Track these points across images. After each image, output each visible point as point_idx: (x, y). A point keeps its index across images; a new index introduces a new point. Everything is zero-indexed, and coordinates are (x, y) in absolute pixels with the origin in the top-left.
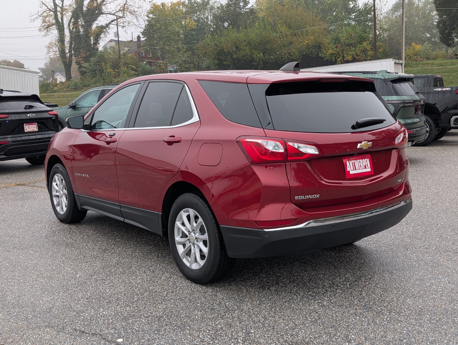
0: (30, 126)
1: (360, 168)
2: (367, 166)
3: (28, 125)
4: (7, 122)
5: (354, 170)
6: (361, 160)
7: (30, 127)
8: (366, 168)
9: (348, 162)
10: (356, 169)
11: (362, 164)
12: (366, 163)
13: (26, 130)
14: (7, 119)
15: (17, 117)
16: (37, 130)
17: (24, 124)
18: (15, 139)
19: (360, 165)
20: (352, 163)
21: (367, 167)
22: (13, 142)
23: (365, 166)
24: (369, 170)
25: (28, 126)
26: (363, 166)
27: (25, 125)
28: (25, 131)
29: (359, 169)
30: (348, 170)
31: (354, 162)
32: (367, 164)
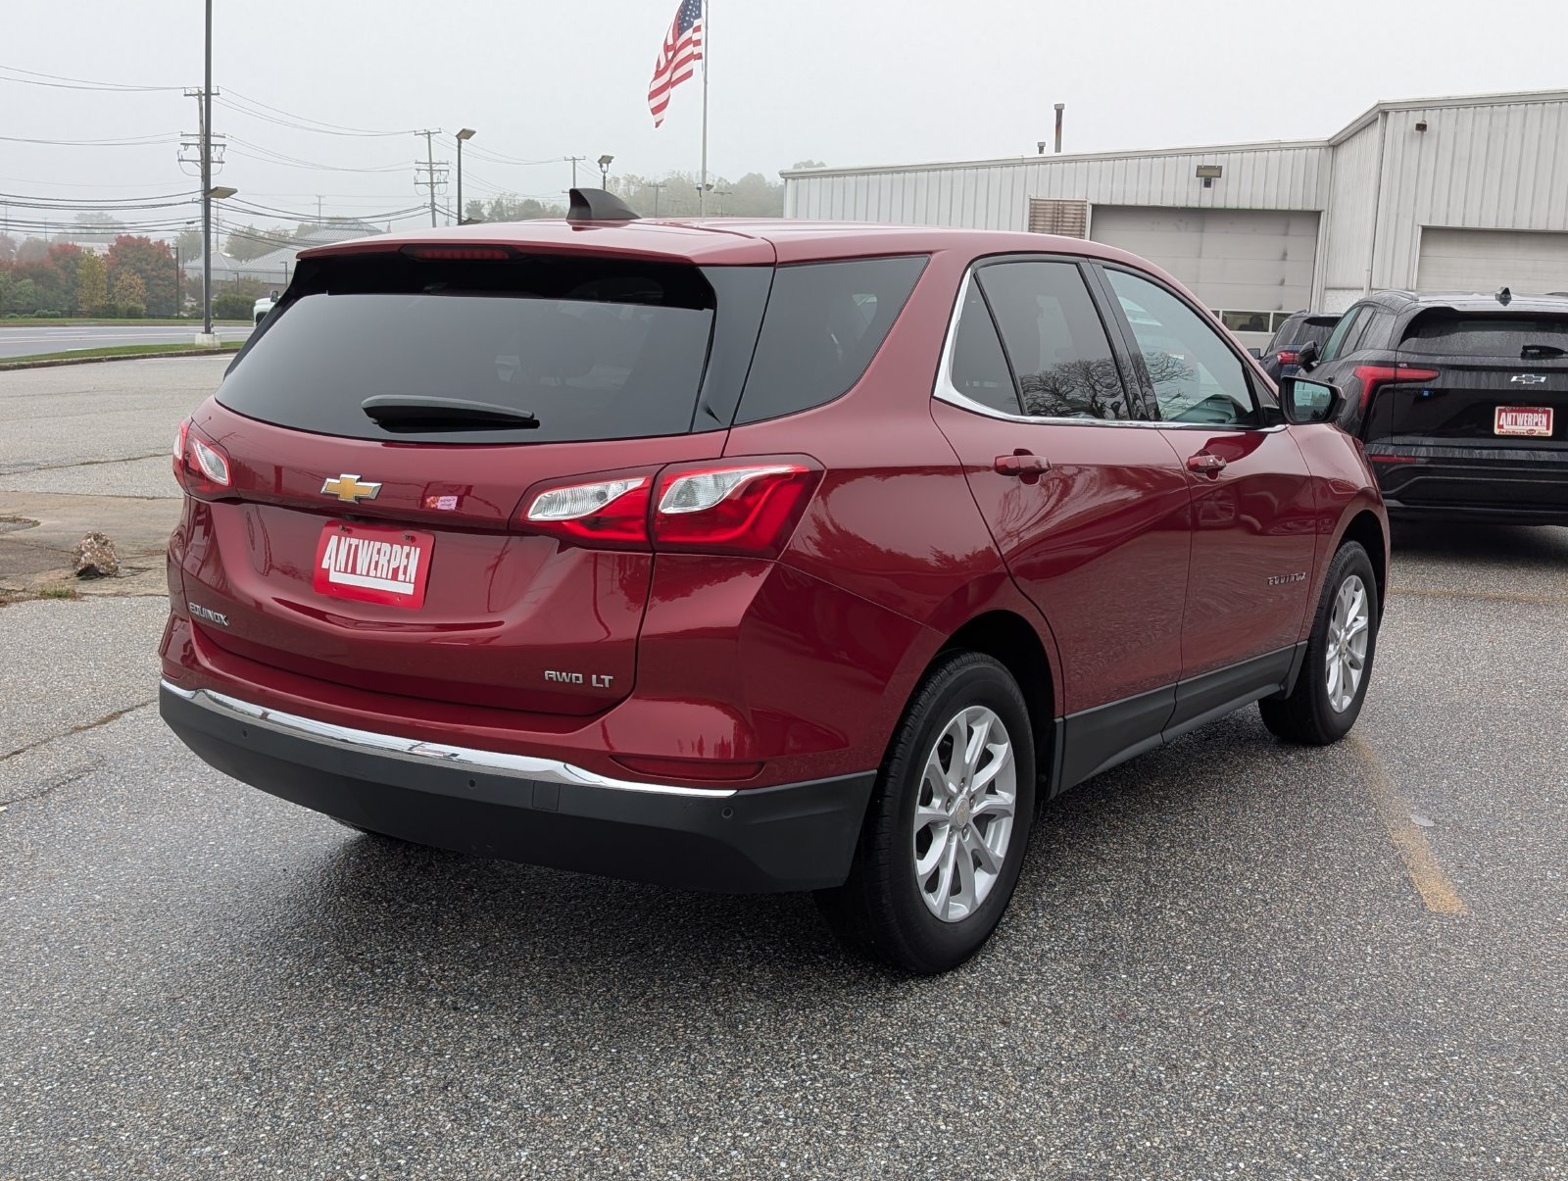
0: (1521, 417)
1: (372, 573)
2: (405, 573)
3: (1512, 411)
4: (1426, 393)
5: (346, 571)
6: (386, 547)
7: (1520, 421)
8: (395, 577)
9: (334, 539)
10: (354, 572)
11: (383, 561)
12: (404, 562)
13: (1501, 427)
14: (1426, 385)
15: (1467, 382)
16: (1550, 433)
17: (1497, 409)
18: (1440, 453)
19: (377, 563)
20: (350, 545)
21: (401, 576)
22: (1432, 460)
23: (396, 571)
24: (408, 589)
25: (1509, 415)
26: (385, 570)
27: (1500, 412)
28: (1497, 431)
29: (368, 575)
30: (325, 565)
31: (357, 547)
32: (406, 567)
